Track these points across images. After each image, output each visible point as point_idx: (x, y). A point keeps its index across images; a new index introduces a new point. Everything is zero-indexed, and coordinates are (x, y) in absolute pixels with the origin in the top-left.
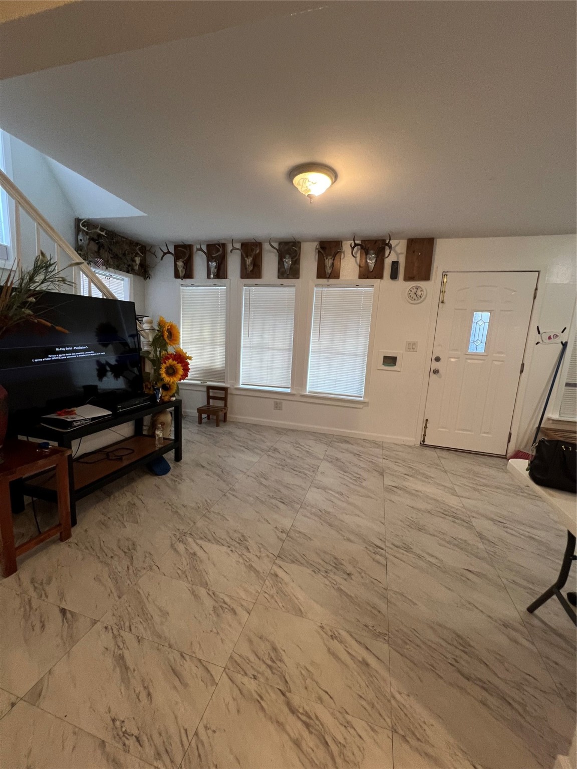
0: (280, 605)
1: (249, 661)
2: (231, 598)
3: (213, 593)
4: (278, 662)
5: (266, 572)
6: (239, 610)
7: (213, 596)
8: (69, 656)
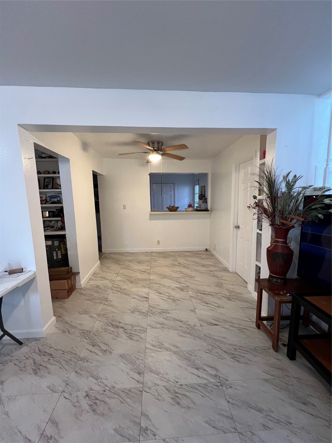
0: (132, 356)
1: (139, 333)
2: (158, 351)
3: (168, 350)
4: (128, 336)
5: (146, 373)
6: (152, 347)
7: (167, 349)
8: (196, 317)
